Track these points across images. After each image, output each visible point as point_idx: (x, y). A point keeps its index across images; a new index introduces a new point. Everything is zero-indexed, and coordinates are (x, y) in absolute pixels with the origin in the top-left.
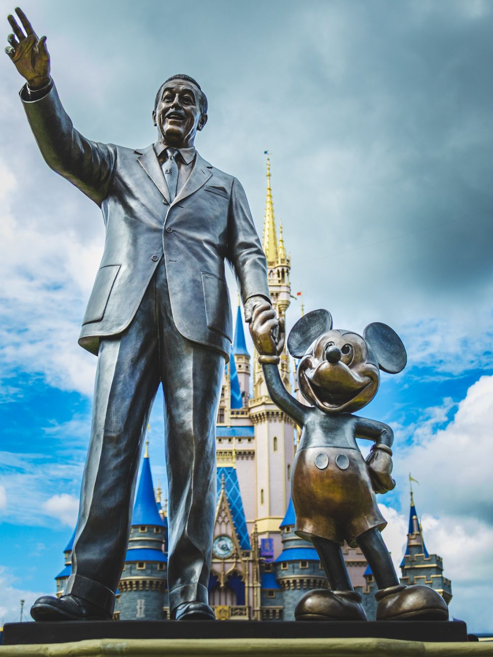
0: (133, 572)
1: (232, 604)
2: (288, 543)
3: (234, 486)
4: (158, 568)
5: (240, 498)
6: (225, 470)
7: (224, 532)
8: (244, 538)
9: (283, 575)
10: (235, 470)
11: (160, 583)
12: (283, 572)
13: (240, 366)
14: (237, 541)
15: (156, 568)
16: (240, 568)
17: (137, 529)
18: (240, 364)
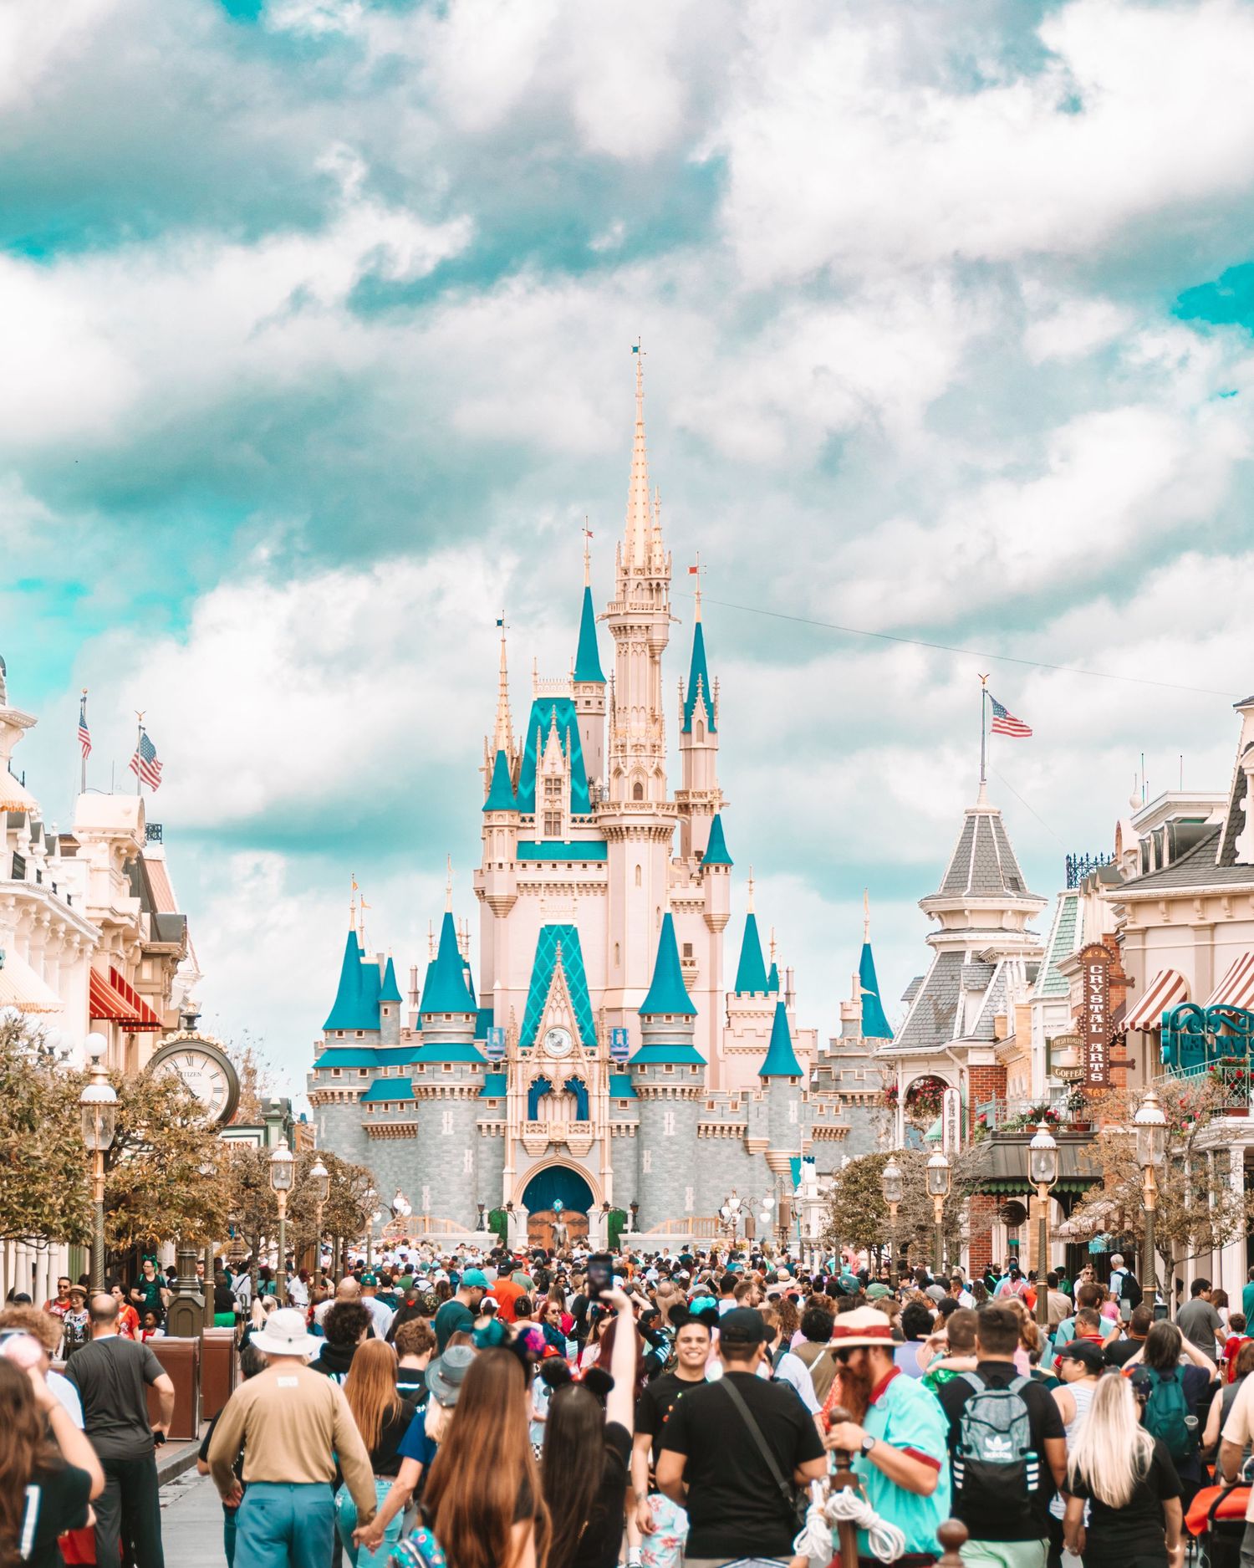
0: (436, 1075)
1: (570, 1119)
2: (649, 1037)
3: (575, 953)
4: (470, 1071)
5: (583, 971)
6: (562, 929)
7: (558, 1022)
8: (588, 1029)
9: (640, 1081)
10: (576, 929)
11: (473, 1090)
12: (641, 1077)
13: (588, 703)
14: (578, 1034)
15: (467, 1071)
16: (581, 1072)
17: (440, 1018)
18: (588, 699)
